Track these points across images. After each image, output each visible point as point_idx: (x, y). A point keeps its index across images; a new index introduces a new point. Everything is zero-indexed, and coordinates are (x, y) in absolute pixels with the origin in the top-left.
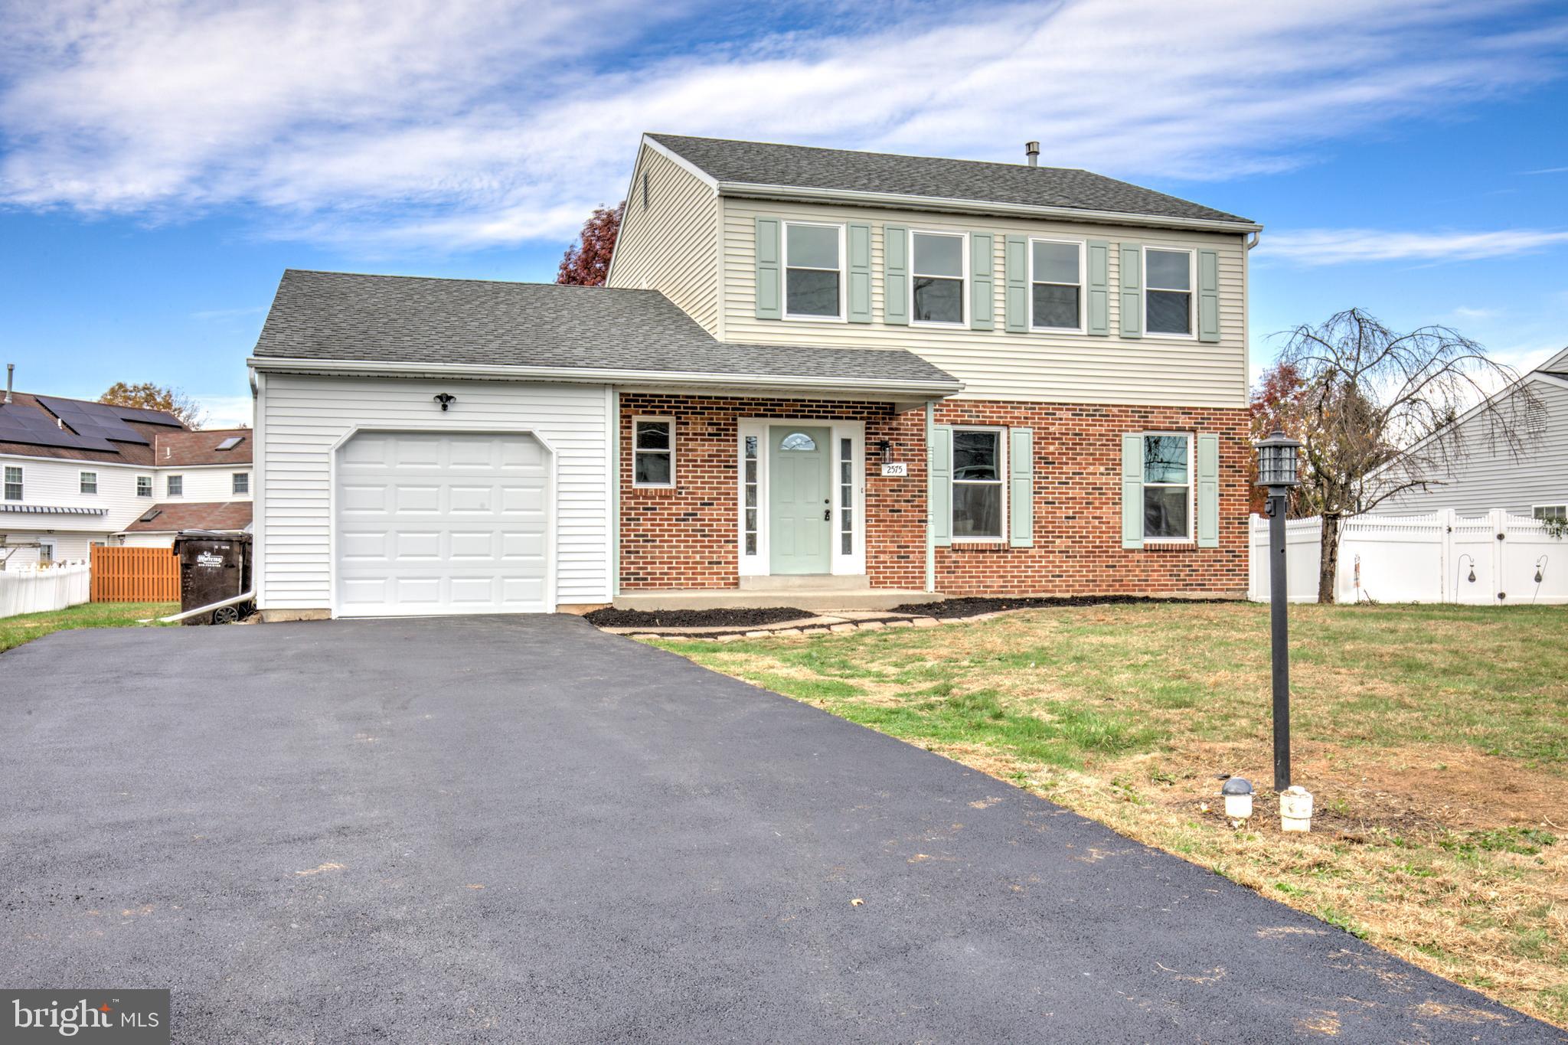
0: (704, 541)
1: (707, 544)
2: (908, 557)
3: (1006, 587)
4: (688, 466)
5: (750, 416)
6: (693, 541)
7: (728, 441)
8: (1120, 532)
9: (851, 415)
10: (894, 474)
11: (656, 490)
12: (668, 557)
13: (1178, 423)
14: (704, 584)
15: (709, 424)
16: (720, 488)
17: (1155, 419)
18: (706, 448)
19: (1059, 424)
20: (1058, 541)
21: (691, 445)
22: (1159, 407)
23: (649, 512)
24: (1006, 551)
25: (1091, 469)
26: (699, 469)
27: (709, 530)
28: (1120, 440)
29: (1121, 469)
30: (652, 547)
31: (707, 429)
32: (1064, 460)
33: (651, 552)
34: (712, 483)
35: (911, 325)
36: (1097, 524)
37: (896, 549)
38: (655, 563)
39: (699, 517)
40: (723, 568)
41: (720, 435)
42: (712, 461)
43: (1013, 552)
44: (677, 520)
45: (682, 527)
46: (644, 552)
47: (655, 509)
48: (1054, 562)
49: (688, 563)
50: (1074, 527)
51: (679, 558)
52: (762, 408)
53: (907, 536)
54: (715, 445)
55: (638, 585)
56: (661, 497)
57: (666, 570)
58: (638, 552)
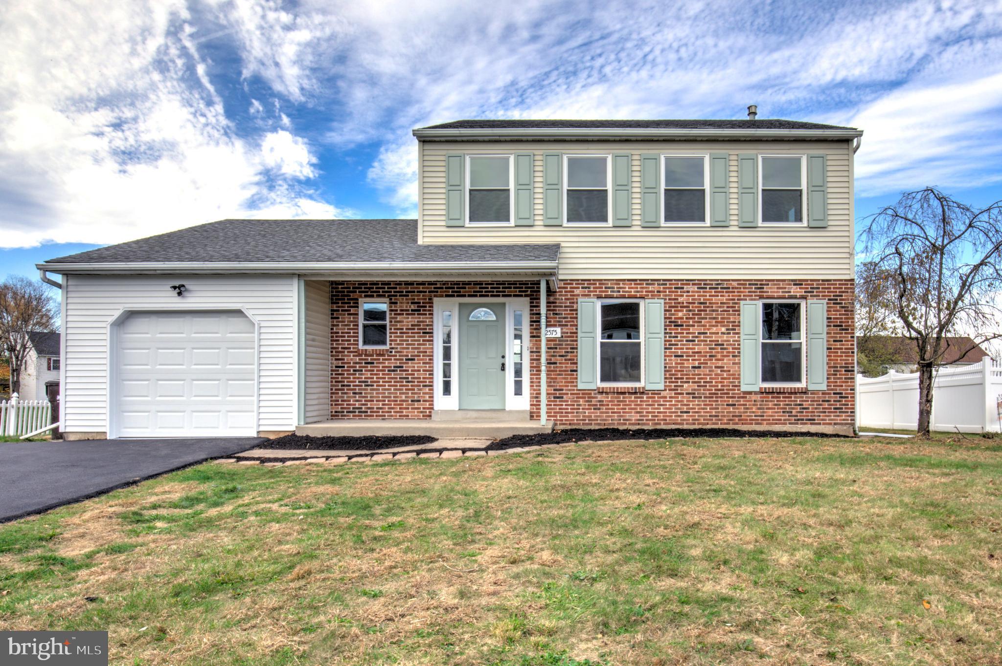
0: (408, 386)
1: (410, 387)
2: (562, 398)
3: (643, 420)
4: (397, 333)
5: (442, 296)
6: (400, 386)
7: (426, 314)
8: (739, 378)
9: (518, 293)
10: (551, 336)
11: (373, 350)
12: (382, 397)
13: (790, 292)
14: (408, 416)
15: (412, 303)
16: (419, 348)
17: (770, 290)
18: (410, 320)
19: (687, 296)
20: (686, 385)
21: (399, 318)
22: (773, 280)
23: (369, 365)
24: (643, 393)
25: (714, 330)
26: (405, 335)
27: (412, 378)
28: (739, 307)
29: (739, 330)
30: (371, 390)
31: (410, 307)
32: (691, 323)
33: (370, 393)
34: (414, 344)
35: (565, 225)
36: (719, 372)
37: (553, 392)
38: (373, 401)
39: (404, 368)
40: (422, 405)
41: (420, 310)
42: (414, 329)
43: (648, 394)
44: (389, 371)
45: (393, 376)
46: (365, 393)
47: (373, 363)
48: (682, 401)
49: (396, 401)
50: (700, 375)
51: (390, 397)
52: (451, 290)
53: (562, 382)
54: (416, 318)
55: (361, 416)
56: (378, 355)
57: (381, 406)
58: (361, 393)
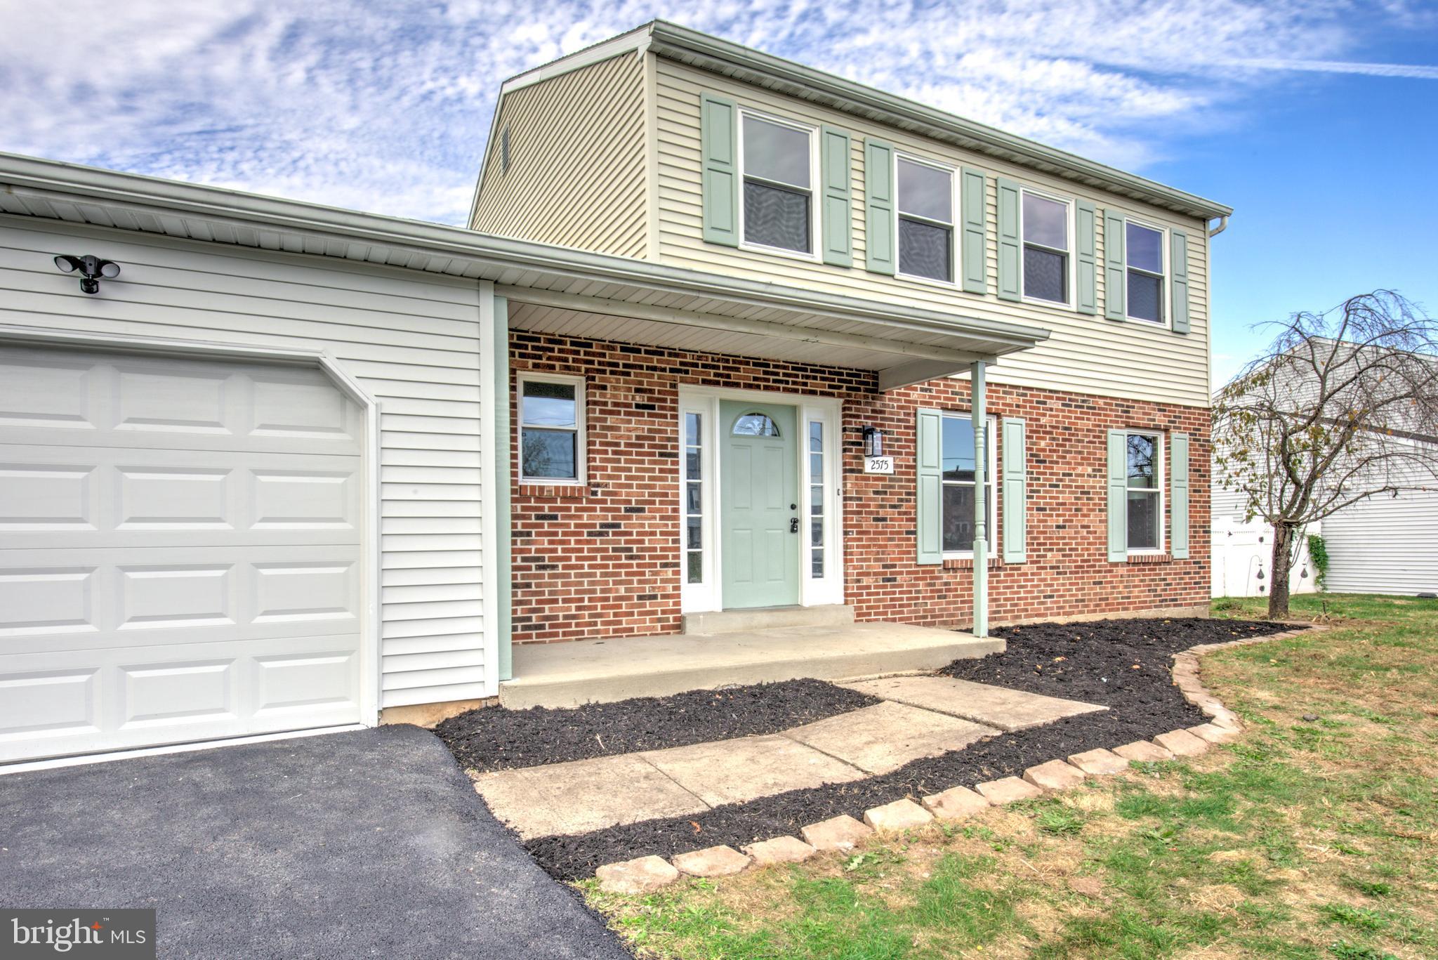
0: (631, 566)
1: (635, 569)
3: (999, 612)
4: (606, 452)
5: (695, 382)
6: (615, 566)
7: (665, 416)
8: (1106, 543)
9: (827, 390)
10: (879, 471)
11: (557, 488)
12: (577, 592)
13: (1154, 420)
14: (632, 630)
15: (637, 390)
16: (653, 487)
17: (1137, 416)
18: (633, 425)
19: (1050, 416)
20: (1049, 554)
21: (610, 421)
22: (1138, 402)
23: (546, 522)
24: (999, 568)
25: (1080, 470)
26: (623, 458)
27: (638, 549)
28: (1106, 437)
29: (1106, 471)
30: (551, 576)
31: (633, 398)
32: (1055, 458)
33: (550, 585)
34: (643, 478)
35: (897, 277)
36: (1085, 534)
37: (881, 570)
38: (556, 601)
39: (623, 529)
40: (659, 605)
41: (653, 407)
42: (642, 446)
43: (1006, 569)
44: (590, 534)
45: (598, 545)
46: (537, 585)
47: (555, 517)
48: (1045, 580)
49: (607, 599)
50: (1064, 538)
51: (594, 591)
52: (712, 371)
53: (894, 552)
54: (645, 423)
55: (530, 636)
56: (565, 499)
57: (573, 612)
58: (529, 585)
